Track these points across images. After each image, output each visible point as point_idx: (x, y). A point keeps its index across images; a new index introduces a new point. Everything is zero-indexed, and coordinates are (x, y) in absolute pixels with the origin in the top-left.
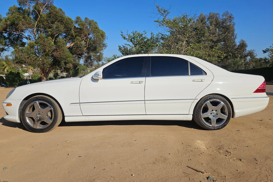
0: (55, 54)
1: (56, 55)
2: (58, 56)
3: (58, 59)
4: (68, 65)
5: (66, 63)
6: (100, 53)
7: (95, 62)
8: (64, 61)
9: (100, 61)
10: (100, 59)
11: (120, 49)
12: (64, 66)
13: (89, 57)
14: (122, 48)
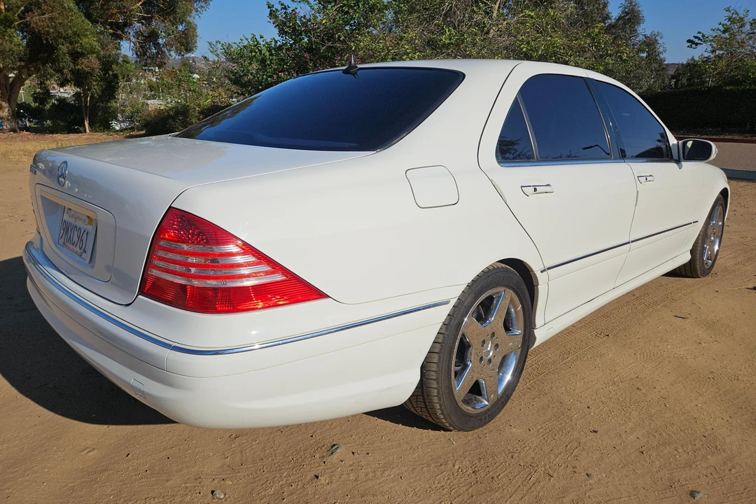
0: (35, 19)
1: (40, 24)
2: (47, 29)
3: (47, 39)
4: (85, 61)
5: (76, 56)
6: (189, 23)
7: (172, 53)
8: (70, 47)
9: (189, 50)
10: (188, 43)
11: (273, 14)
12: (72, 65)
13: (152, 36)
14: (277, 10)
